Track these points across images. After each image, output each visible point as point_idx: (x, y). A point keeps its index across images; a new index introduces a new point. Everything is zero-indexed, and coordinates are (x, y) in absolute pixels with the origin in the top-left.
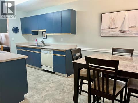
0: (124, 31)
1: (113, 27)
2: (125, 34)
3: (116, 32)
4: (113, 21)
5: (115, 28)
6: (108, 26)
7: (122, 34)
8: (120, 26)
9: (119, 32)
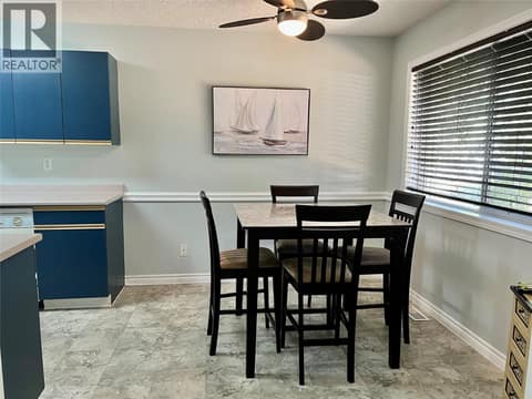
0: (275, 142)
1: (245, 129)
2: (278, 149)
3: (255, 143)
4: (244, 111)
5: (254, 132)
6: (233, 124)
7: (269, 150)
8: (264, 126)
9: (261, 143)
